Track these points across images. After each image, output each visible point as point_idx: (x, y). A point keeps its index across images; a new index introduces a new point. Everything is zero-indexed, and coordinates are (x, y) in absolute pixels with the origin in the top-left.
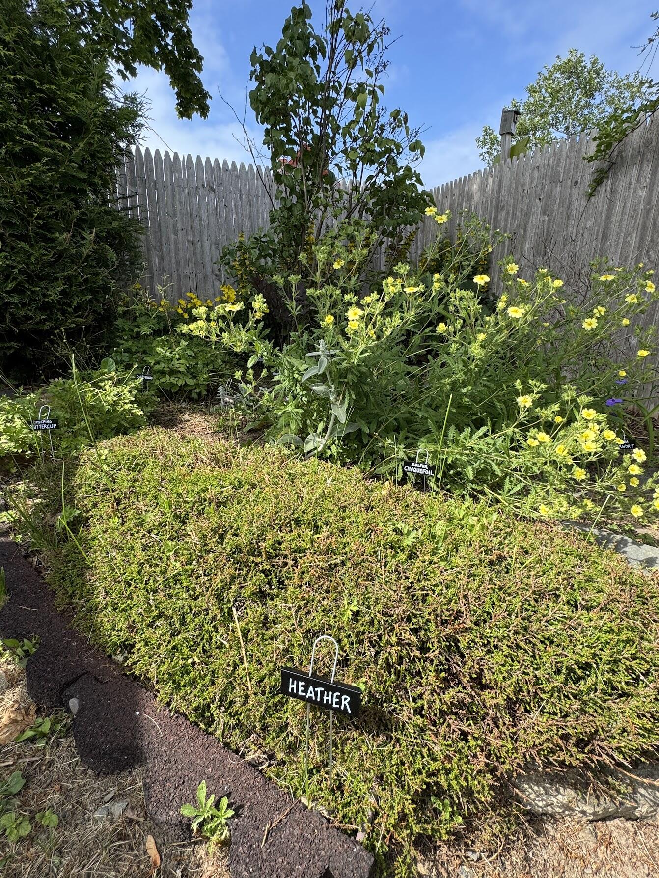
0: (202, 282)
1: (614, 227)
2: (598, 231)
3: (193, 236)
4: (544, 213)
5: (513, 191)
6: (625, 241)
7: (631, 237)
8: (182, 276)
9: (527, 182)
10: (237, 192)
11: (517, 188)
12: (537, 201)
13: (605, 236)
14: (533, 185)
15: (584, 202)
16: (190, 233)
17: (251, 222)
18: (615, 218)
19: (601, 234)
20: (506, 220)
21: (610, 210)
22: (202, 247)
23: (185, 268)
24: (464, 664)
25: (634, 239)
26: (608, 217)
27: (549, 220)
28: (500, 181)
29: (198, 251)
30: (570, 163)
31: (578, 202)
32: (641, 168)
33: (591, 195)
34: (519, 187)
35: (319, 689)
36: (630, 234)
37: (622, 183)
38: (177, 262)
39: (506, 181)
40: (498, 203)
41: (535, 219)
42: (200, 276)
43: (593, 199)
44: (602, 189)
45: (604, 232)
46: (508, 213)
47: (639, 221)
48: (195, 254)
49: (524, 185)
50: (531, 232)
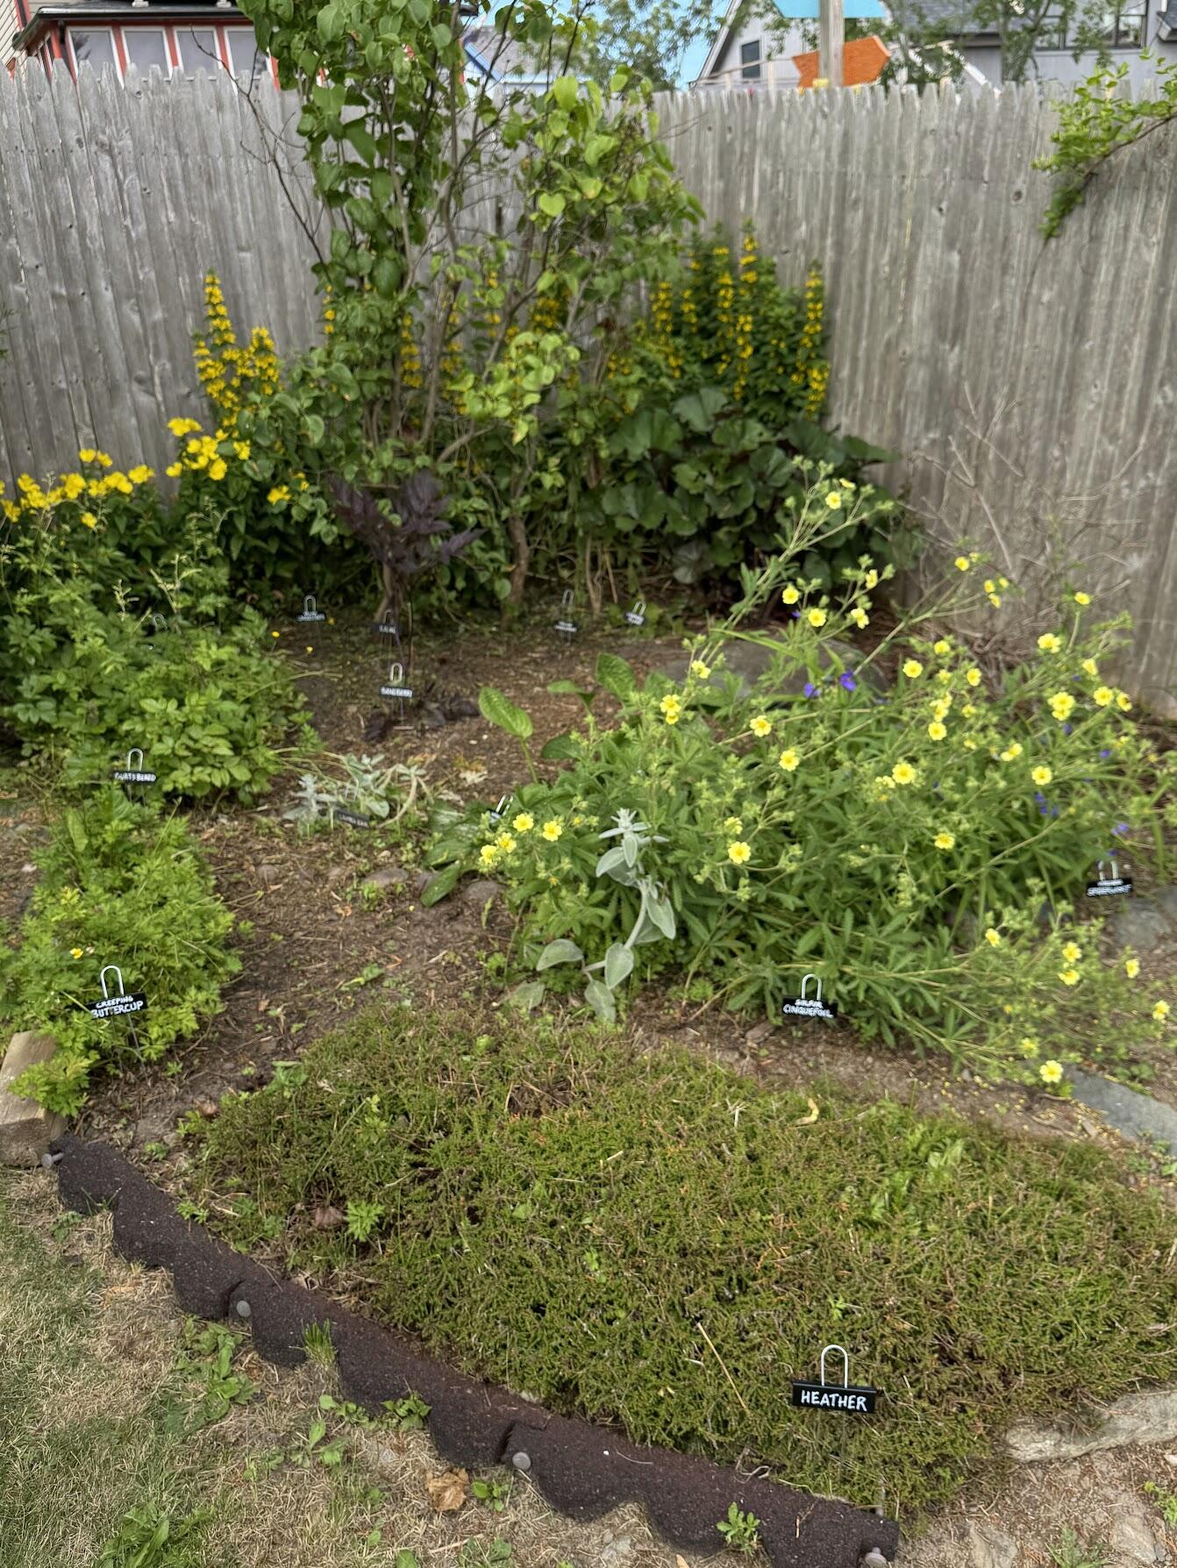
0: (105, 400)
1: (1096, 314)
2: (1065, 316)
3: (69, 281)
4: (950, 244)
5: (878, 169)
6: (1119, 351)
7: (1130, 345)
8: (49, 391)
9: (911, 162)
10: (173, 151)
11: (886, 166)
12: (935, 212)
13: (1080, 331)
14: (924, 172)
15: (1036, 243)
16: (57, 272)
17: (215, 227)
18: (1100, 297)
19: (1072, 323)
20: (865, 236)
21: (1089, 273)
22: (94, 308)
23: (54, 371)
24: (956, 1341)
25: (1137, 352)
26: (1086, 290)
27: (963, 264)
28: (846, 134)
29: (87, 321)
30: (1005, 145)
31: (1024, 241)
32: (1148, 201)
33: (1049, 236)
34: (893, 167)
35: (833, 1396)
36: (1128, 339)
37: (1112, 222)
38: (32, 357)
39: (860, 141)
40: (844, 186)
41: (930, 253)
42: (98, 386)
43: (1053, 243)
44: (1071, 224)
45: (1077, 321)
46: (867, 219)
47: (1146, 314)
48: (79, 330)
49: (902, 165)
50: (923, 281)
